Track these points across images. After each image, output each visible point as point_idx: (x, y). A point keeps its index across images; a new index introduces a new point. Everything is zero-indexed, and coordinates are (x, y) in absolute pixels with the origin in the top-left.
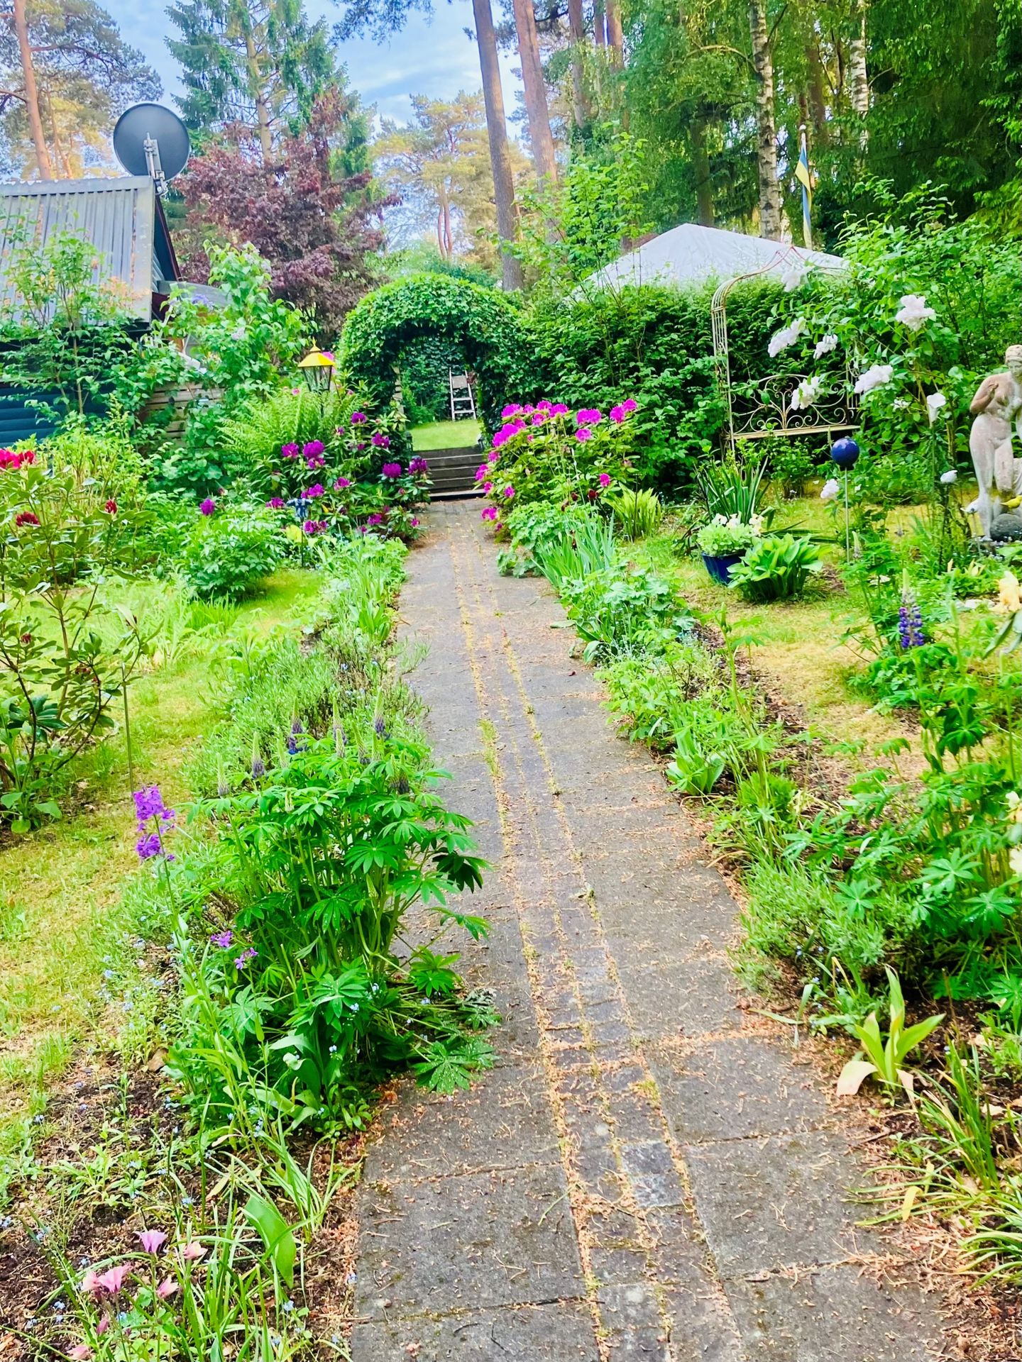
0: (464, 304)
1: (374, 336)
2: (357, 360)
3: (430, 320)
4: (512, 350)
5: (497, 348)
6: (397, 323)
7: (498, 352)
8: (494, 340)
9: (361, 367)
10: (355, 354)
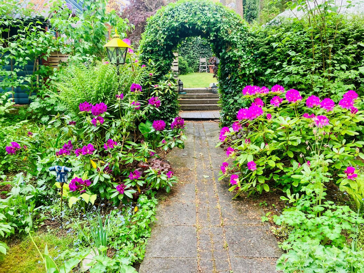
0: (218, 15)
1: (160, 32)
2: (150, 46)
3: (196, 24)
4: (244, 47)
5: (236, 45)
6: (176, 24)
7: (236, 47)
8: (235, 39)
9: (152, 50)
10: (148, 42)
